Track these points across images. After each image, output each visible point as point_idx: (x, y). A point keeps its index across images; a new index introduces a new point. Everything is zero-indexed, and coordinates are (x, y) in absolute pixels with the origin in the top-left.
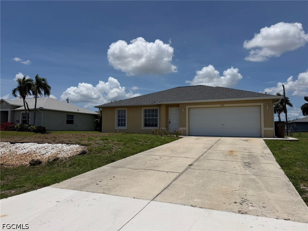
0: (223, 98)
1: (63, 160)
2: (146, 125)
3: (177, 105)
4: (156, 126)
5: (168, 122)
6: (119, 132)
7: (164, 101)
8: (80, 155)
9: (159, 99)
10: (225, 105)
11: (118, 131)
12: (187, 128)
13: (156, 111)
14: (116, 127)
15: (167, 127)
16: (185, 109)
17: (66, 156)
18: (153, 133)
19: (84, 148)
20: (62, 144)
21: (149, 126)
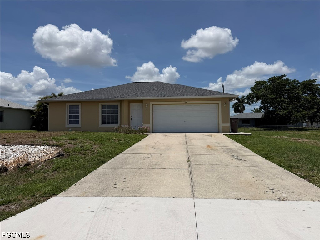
0: (185, 95)
1: (38, 165)
2: (104, 122)
3: (141, 101)
4: (117, 123)
5: (130, 119)
6: (72, 131)
7: (127, 96)
8: (58, 158)
9: (118, 94)
10: (188, 102)
11: (70, 129)
12: (151, 125)
13: (116, 107)
14: (67, 125)
15: (129, 124)
16: (149, 106)
17: (38, 159)
18: (117, 131)
19: (58, 150)
20: (24, 145)
21: (108, 123)
